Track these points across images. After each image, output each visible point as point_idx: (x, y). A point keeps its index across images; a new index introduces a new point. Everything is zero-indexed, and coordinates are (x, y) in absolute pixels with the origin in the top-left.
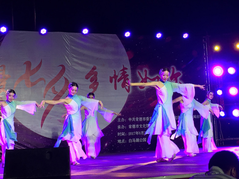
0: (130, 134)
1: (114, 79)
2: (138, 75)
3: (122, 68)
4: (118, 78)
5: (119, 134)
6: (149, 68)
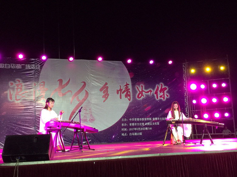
0: (130, 129)
2: (137, 90)
3: (125, 84)
4: (123, 91)
6: (144, 84)
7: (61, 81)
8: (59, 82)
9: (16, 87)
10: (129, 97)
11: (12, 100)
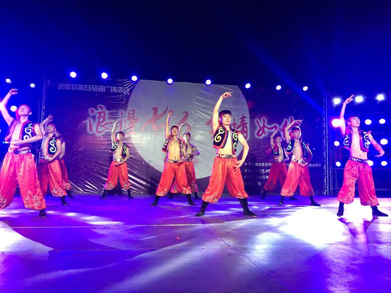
0: (245, 177)
2: (257, 124)
3: (241, 117)
4: (237, 126)
6: (267, 117)
7: (155, 109)
8: (153, 110)
9: (98, 116)
10: (245, 135)
11: (93, 132)
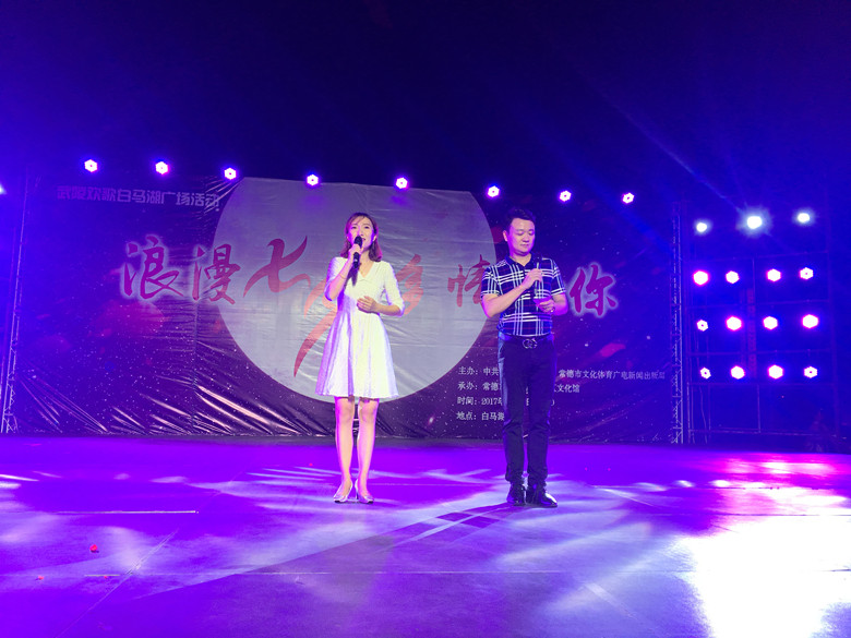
0: (485, 401)
1: (457, 284)
3: (477, 262)
4: (467, 282)
5: (460, 400)
8: (272, 247)
9: (145, 257)
11: (132, 296)
